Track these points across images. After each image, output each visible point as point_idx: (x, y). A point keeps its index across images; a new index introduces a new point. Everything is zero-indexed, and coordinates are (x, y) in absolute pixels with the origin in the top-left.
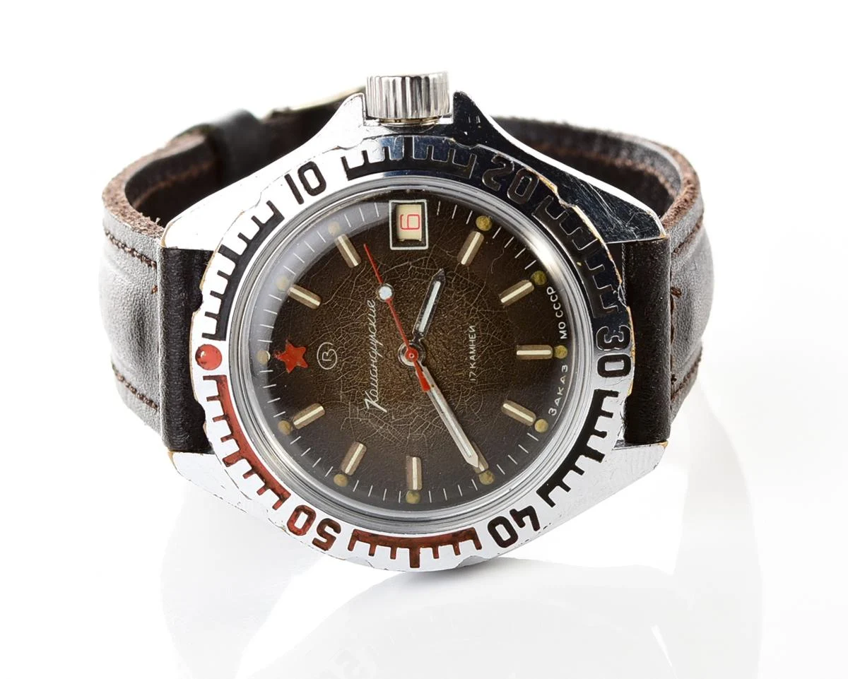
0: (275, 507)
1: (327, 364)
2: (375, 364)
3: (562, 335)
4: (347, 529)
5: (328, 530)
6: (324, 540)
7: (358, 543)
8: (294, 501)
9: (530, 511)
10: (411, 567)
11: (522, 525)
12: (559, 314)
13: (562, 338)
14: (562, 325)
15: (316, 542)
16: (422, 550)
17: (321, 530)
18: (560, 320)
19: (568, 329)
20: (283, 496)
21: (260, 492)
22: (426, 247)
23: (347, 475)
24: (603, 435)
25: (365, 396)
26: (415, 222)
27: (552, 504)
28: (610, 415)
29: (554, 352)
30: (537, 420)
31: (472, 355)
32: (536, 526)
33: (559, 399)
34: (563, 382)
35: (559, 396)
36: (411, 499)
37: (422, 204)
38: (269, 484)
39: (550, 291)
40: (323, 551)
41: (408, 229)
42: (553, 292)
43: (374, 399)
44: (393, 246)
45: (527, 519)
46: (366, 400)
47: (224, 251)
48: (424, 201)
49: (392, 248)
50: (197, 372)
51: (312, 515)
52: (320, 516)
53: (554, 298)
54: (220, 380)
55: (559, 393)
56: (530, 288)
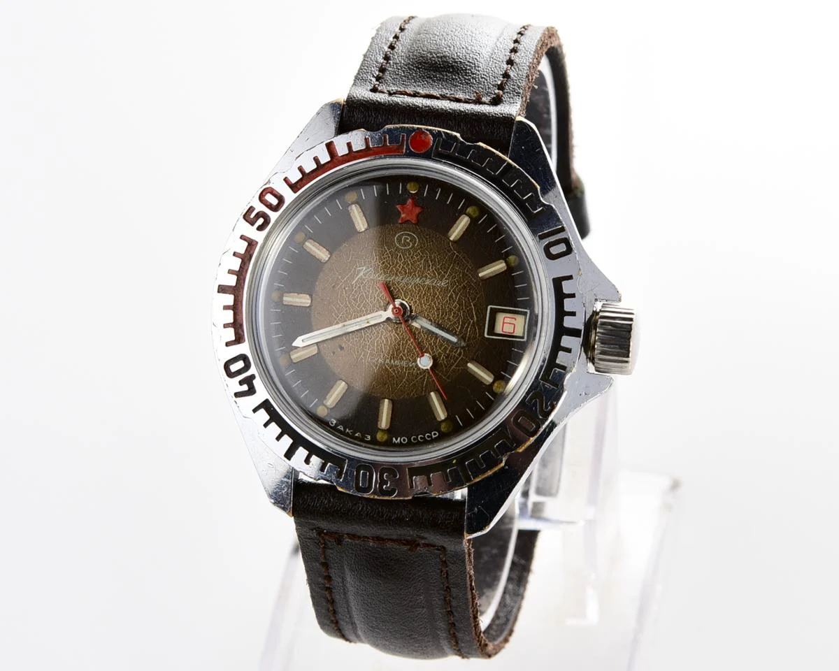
0: (286, 180)
1: (399, 240)
2: (394, 279)
3: (396, 440)
4: (259, 237)
5: (261, 221)
6: (253, 215)
7: (246, 244)
8: (289, 196)
9: (251, 391)
10: (219, 286)
11: (241, 383)
12: (414, 439)
13: (394, 439)
14: (404, 440)
15: (251, 209)
16: (232, 297)
17: (261, 214)
18: (409, 440)
19: (401, 445)
20: (294, 187)
21: (301, 169)
22: (486, 336)
23: (303, 243)
24: (307, 461)
25: (368, 268)
26: (508, 329)
27: (255, 410)
28: (322, 469)
29: (383, 430)
30: (328, 408)
31: (390, 361)
32: (237, 395)
33: (342, 429)
34: (357, 435)
35: (345, 429)
36: (276, 294)
37: (523, 337)
38: (306, 177)
39: (435, 434)
40: (244, 214)
41: (504, 323)
42: (434, 436)
43: (365, 275)
44: (491, 308)
45: (245, 388)
46: (364, 268)
48: (525, 340)
49: (489, 307)
51: (275, 209)
52: (274, 216)
53: (428, 437)
54: (399, 148)
55: (347, 430)
56: (440, 417)
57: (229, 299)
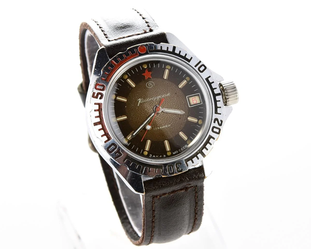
1: (148, 86)
2: (151, 99)
3: (174, 153)
4: (101, 101)
5: (100, 96)
6: (95, 95)
7: (98, 106)
9: (121, 155)
10: (94, 123)
12: (180, 150)
14: (177, 152)
15: (94, 93)
16: (100, 125)
17: (98, 94)
18: (178, 151)
19: (176, 154)
22: (189, 107)
23: (116, 98)
24: (149, 171)
25: (141, 99)
26: (195, 102)
27: (125, 161)
29: (169, 151)
30: (147, 151)
31: (162, 127)
33: (155, 157)
34: (160, 157)
37: (201, 103)
38: (109, 75)
40: (92, 96)
41: (193, 101)
42: (186, 147)
43: (141, 101)
44: (187, 97)
45: (118, 154)
46: (140, 99)
52: (103, 92)
53: (184, 148)
55: (157, 156)
56: (186, 140)
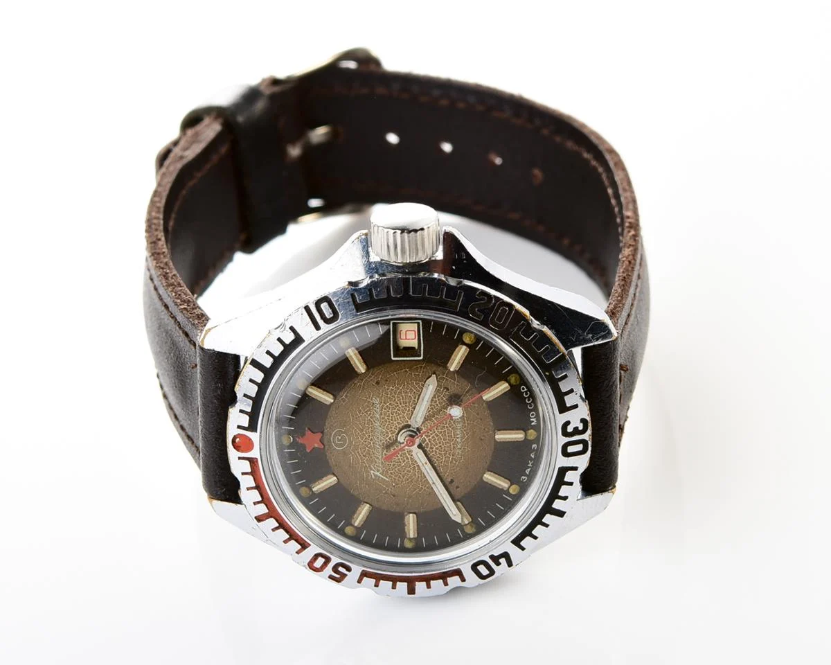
0: (298, 553)
1: (341, 445)
2: (379, 446)
3: (533, 421)
4: (357, 570)
5: (341, 569)
6: (337, 576)
7: (365, 579)
8: (313, 549)
9: (506, 555)
10: (409, 594)
11: (498, 564)
12: (531, 406)
13: (533, 424)
14: (533, 415)
15: (331, 577)
16: (418, 584)
17: (335, 569)
18: (531, 410)
19: (538, 417)
20: (304, 546)
21: (285, 542)
22: (421, 358)
23: (356, 527)
24: (565, 498)
25: (371, 469)
26: (412, 335)
27: (523, 549)
28: (571, 484)
29: (526, 435)
30: (511, 485)
31: (458, 438)
32: (510, 564)
33: (529, 470)
34: (533, 457)
35: (529, 467)
36: (408, 545)
37: (418, 323)
38: (293, 536)
39: (523, 389)
40: (337, 583)
41: (406, 339)
42: (526, 390)
43: (378, 470)
44: (394, 357)
45: (503, 561)
46: (372, 472)
47: (255, 363)
48: (420, 321)
49: (393, 359)
50: (233, 454)
51: (328, 560)
52: (335, 560)
53: (526, 394)
54: (252, 461)
55: (529, 465)
56: (507, 387)
57: (420, 586)
